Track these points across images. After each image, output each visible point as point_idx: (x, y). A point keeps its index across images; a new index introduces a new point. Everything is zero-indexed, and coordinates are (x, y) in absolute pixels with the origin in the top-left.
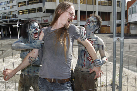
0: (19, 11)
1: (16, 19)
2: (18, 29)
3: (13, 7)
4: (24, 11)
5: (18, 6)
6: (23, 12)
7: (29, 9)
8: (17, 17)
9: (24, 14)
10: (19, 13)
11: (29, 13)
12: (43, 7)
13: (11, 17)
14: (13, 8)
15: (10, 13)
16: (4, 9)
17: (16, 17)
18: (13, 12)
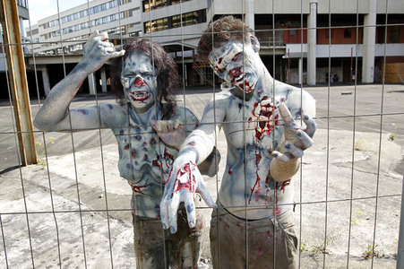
0: (145, 23)
3: (130, 13)
4: (159, 22)
5: (144, 10)
6: (155, 26)
7: (172, 17)
9: (157, 30)
10: (146, 29)
11: (171, 27)
12: (208, 9)
14: (131, 15)
15: (125, 30)
16: (109, 19)
18: (132, 25)
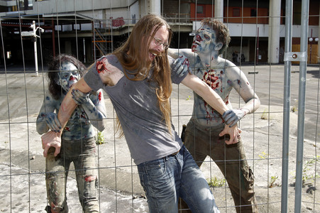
1: (29, 12)
2: (35, 43)
8: (31, 8)
13: (11, 7)
17: (27, 8)
